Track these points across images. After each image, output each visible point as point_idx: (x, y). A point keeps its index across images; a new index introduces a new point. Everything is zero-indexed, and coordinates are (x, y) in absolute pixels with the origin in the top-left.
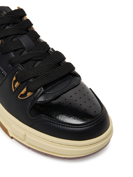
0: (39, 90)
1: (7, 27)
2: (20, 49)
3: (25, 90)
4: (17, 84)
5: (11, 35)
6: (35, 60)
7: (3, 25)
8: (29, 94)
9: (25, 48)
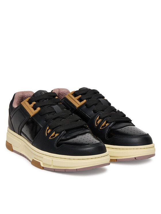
0: (63, 132)
1: (45, 101)
2: (52, 112)
3: (54, 133)
4: (49, 131)
5: (47, 105)
6: (61, 118)
7: (42, 99)
8: (57, 135)
9: (55, 112)
